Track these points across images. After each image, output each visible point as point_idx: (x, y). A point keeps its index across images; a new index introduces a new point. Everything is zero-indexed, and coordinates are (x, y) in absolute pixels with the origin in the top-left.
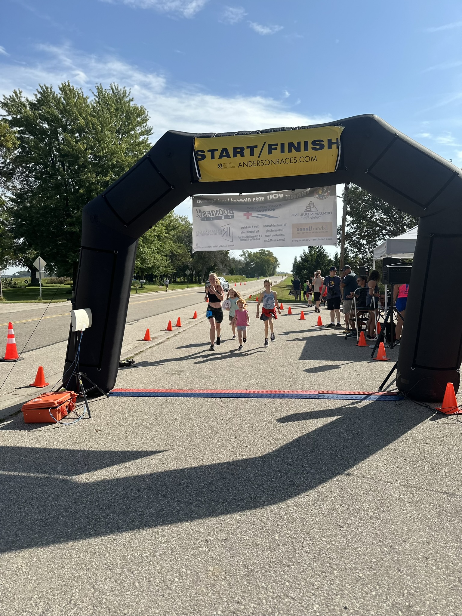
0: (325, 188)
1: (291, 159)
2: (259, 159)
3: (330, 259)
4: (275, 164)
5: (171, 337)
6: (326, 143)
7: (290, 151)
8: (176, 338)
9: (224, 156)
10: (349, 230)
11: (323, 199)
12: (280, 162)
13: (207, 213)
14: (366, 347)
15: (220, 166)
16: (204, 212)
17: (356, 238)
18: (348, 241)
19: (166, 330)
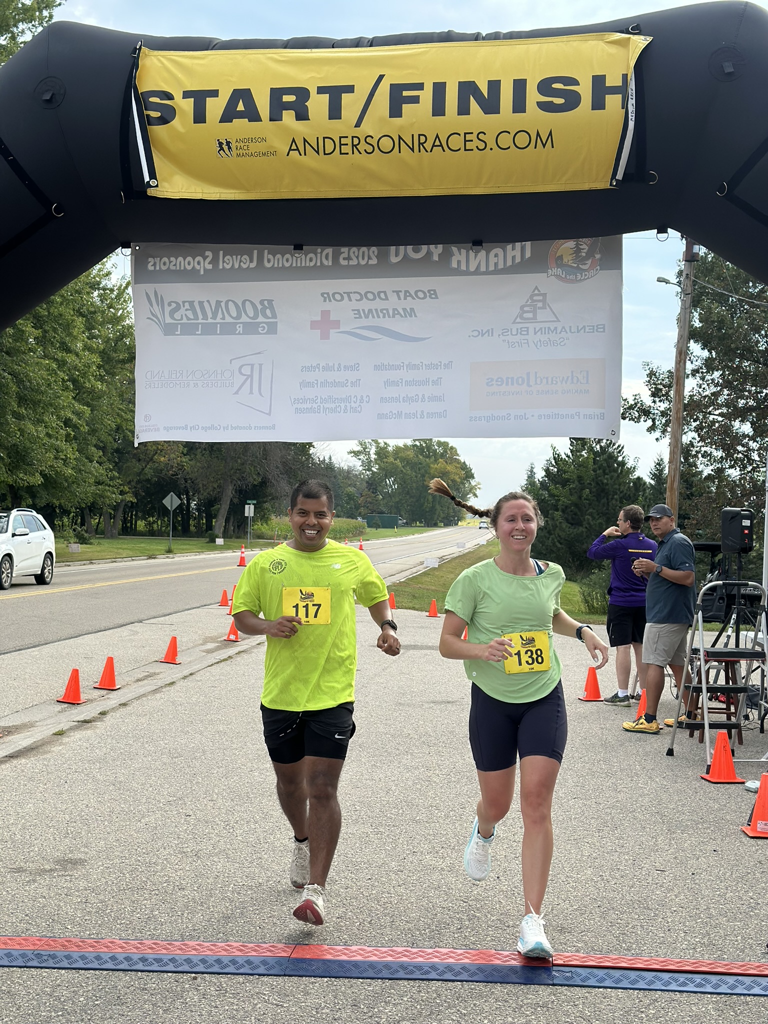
0: (585, 244)
1: (468, 137)
2: (358, 132)
3: (639, 479)
4: (413, 150)
5: (72, 729)
6: (585, 90)
7: (463, 110)
8: (88, 733)
9: (241, 115)
10: (696, 388)
11: (577, 281)
12: (428, 146)
13: (182, 311)
14: (733, 786)
15: (225, 147)
16: (174, 305)
17: (719, 415)
18: (694, 424)
19: (58, 701)
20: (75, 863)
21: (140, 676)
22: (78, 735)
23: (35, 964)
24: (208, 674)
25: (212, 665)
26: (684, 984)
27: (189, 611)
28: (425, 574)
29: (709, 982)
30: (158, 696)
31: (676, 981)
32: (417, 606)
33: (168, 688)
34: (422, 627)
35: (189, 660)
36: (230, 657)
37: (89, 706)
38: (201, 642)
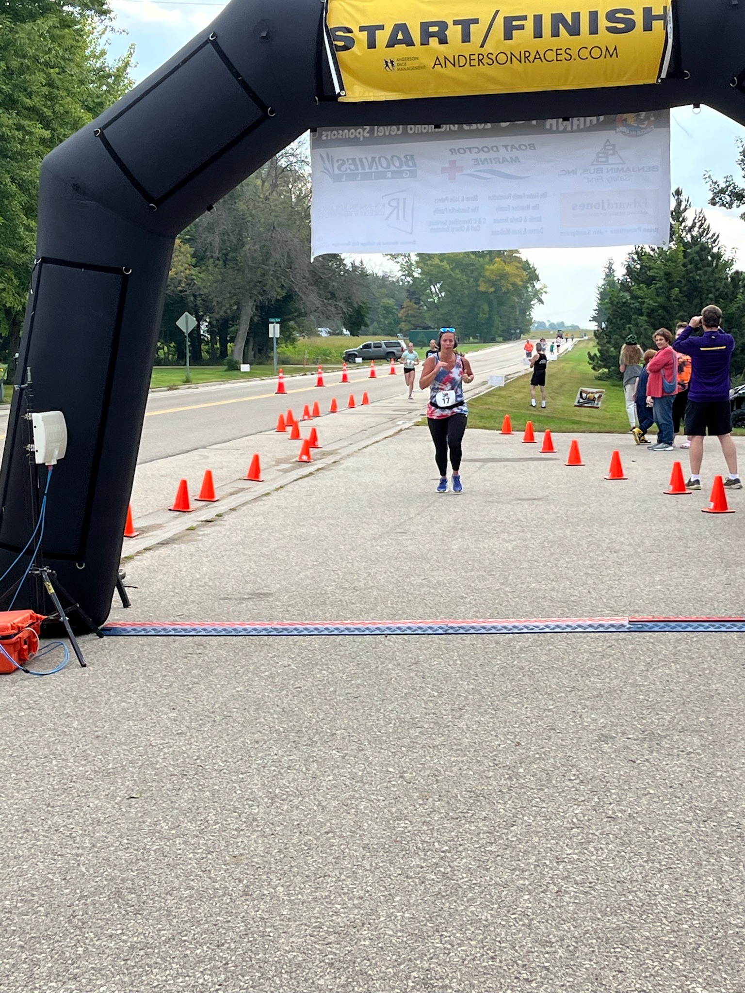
1: (559, 52)
2: (482, 50)
4: (520, 61)
6: (638, 18)
7: (555, 33)
8: (216, 528)
9: (400, 42)
11: (637, 136)
12: (531, 58)
15: (390, 65)
19: (170, 510)
20: (264, 594)
21: (232, 490)
22: (208, 530)
23: (275, 633)
24: (297, 487)
25: (296, 480)
26: (720, 628)
27: (248, 438)
28: (489, 394)
29: (735, 626)
30: (260, 503)
31: (713, 626)
32: (487, 425)
33: (264, 498)
34: (497, 443)
35: (270, 477)
36: (311, 474)
37: (202, 512)
38: (274, 463)
